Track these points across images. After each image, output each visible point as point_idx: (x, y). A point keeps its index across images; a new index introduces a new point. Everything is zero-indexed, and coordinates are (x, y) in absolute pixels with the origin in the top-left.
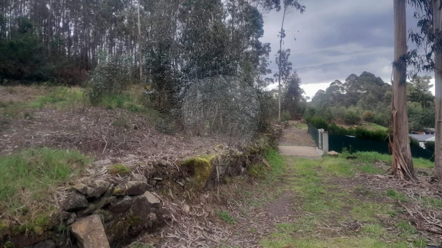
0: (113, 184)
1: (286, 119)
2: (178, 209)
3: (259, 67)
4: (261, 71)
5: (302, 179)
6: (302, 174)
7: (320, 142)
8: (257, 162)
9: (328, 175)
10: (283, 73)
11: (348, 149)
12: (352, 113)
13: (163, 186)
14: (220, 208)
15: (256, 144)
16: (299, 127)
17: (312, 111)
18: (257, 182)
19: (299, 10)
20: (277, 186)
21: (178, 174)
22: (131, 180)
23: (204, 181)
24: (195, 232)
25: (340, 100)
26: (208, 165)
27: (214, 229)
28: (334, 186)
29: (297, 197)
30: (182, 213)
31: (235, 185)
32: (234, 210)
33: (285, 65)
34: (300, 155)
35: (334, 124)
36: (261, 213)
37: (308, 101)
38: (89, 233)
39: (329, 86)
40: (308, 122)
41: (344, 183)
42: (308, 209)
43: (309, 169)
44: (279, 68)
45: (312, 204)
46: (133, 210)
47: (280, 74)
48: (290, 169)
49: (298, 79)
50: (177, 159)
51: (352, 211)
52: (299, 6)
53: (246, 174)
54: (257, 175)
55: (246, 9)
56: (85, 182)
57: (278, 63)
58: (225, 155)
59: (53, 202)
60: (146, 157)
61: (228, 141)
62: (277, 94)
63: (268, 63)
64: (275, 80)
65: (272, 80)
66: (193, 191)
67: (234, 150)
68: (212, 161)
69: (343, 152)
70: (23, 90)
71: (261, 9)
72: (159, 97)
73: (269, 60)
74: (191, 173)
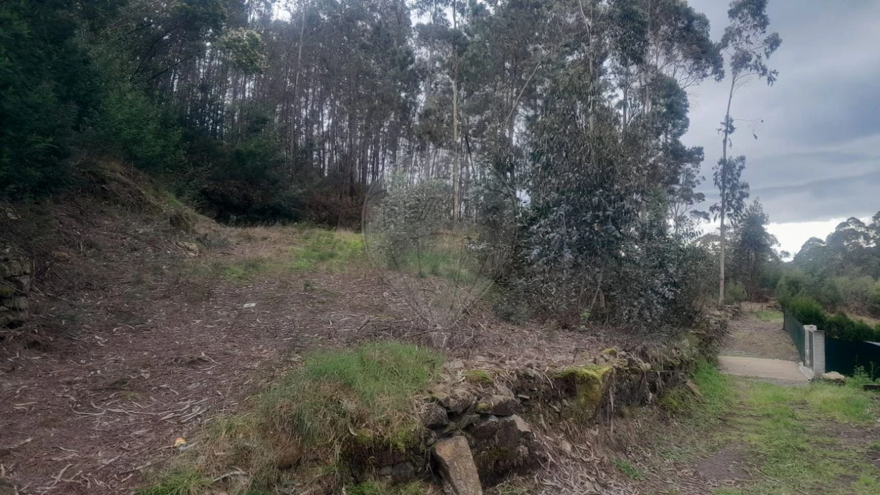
0: (476, 397)
1: (736, 299)
2: (555, 446)
3: (677, 187)
4: (682, 196)
5: (766, 423)
6: (765, 412)
7: (807, 351)
8: (675, 385)
9: (819, 419)
10: (730, 204)
11: (867, 370)
13: (531, 409)
14: (617, 455)
15: (673, 351)
16: (763, 318)
17: (794, 285)
18: (677, 421)
19: (765, 78)
20: (715, 431)
21: (551, 392)
22: (496, 394)
23: (591, 408)
24: (582, 484)
25: (859, 262)
26: (598, 383)
27: (610, 484)
28: (828, 440)
29: (752, 453)
30: (562, 453)
31: (640, 421)
32: (639, 461)
33: (734, 188)
34: (764, 376)
35: (843, 314)
36: (686, 471)
37: (786, 260)
38: (455, 459)
39: (833, 231)
40: (784, 307)
41: (850, 435)
42: (773, 473)
43: (781, 405)
44: (722, 195)
45: (781, 466)
46: (499, 438)
47: (723, 206)
48: (741, 403)
49: (763, 216)
50: (547, 368)
51: (857, 483)
52: (765, 70)
53: (656, 404)
54: (677, 408)
55: (653, 80)
56: (444, 390)
57: (718, 184)
58: (621, 367)
59: (413, 414)
60: (502, 362)
61: (623, 343)
62: (716, 243)
63: (698, 181)
64: (712, 217)
65: (706, 216)
66: (574, 421)
67: (635, 359)
68: (604, 376)
69: (855, 376)
70: (266, 235)
71: (683, 77)
72: (493, 256)
73: (699, 174)
74: (571, 392)
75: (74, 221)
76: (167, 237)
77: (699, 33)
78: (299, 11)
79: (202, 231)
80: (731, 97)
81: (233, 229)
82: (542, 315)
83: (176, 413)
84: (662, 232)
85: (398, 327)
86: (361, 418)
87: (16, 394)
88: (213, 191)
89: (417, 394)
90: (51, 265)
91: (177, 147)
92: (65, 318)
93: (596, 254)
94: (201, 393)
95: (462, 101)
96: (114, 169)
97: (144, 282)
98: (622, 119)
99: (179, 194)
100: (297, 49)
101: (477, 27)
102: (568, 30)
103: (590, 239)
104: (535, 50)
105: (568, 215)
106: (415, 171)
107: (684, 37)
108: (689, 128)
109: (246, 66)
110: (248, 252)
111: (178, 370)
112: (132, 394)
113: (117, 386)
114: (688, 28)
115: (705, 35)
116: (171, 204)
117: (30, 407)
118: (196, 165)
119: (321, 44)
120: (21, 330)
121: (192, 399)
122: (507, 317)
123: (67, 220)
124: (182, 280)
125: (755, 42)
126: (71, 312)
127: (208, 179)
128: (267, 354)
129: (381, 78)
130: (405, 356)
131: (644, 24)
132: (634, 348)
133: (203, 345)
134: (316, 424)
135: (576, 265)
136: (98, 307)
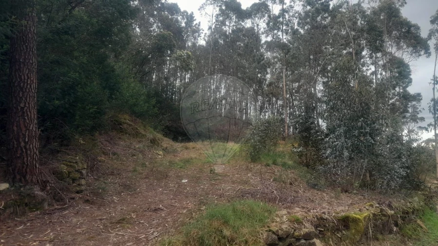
0: (293, 230)
3: (408, 115)
4: (412, 119)
8: (410, 223)
13: (325, 236)
15: (408, 204)
18: (411, 243)
21: (336, 227)
22: (304, 228)
23: (359, 235)
26: (362, 222)
31: (388, 242)
44: (434, 118)
47: (435, 124)
50: (334, 214)
53: (399, 233)
54: (411, 236)
55: (390, 60)
56: (276, 226)
57: (432, 112)
58: (376, 213)
59: (260, 238)
60: (309, 211)
61: (377, 200)
62: (434, 144)
63: (420, 111)
64: (429, 130)
65: (427, 129)
66: (349, 243)
67: (384, 208)
68: (365, 218)
70: (194, 146)
71: (408, 57)
72: (306, 154)
73: (421, 107)
74: (347, 227)
75: (108, 143)
76: (149, 149)
77: (415, 33)
78: (209, 40)
79: (165, 146)
80: (435, 65)
81: (179, 144)
82: (332, 185)
83: (146, 235)
84: (399, 139)
85: (254, 192)
86: (233, 240)
87: (78, 225)
88: (171, 126)
89: (261, 227)
90: (97, 164)
91: (154, 107)
92: (101, 189)
93: (361, 152)
94: (158, 225)
95: (289, 77)
96: (126, 118)
97: (137, 171)
98: (374, 81)
99: (155, 128)
100: (209, 58)
101: (295, 40)
102: (343, 37)
103: (357, 145)
104: (326, 48)
105: (345, 132)
106: (266, 112)
107: (406, 36)
108: (412, 83)
109: (185, 67)
110: (185, 155)
111: (148, 214)
112: (127, 225)
113: (121, 221)
114: (408, 32)
115: (418, 34)
116: (151, 133)
117: (83, 231)
118: (163, 114)
119: (220, 55)
120: (81, 195)
121: (154, 228)
122: (314, 186)
123: (105, 143)
124: (155, 169)
126: (104, 185)
127: (169, 121)
128: (190, 206)
129: (248, 68)
130: (255, 208)
131: (381, 32)
132: (384, 202)
133: (161, 201)
134: (211, 242)
135: (351, 158)
136: (116, 183)
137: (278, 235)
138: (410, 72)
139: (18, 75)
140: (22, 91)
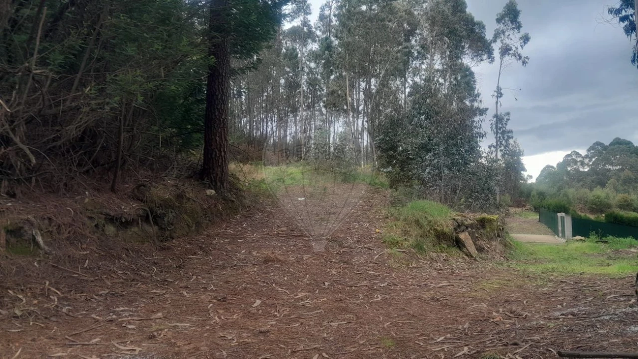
1: (506, 205)
7: (560, 228)
10: (501, 143)
11: (597, 233)
12: (598, 197)
16: (524, 216)
17: (542, 195)
19: (520, 62)
25: (579, 180)
33: (503, 133)
34: (539, 242)
37: (530, 181)
38: (466, 240)
39: (561, 160)
40: (537, 209)
44: (496, 138)
47: (497, 144)
48: (533, 251)
49: (520, 151)
52: (520, 57)
57: (494, 130)
59: (448, 224)
66: (486, 238)
69: (591, 237)
74: (483, 227)
77: (479, 33)
86: (435, 223)
89: (446, 217)
107: (469, 36)
114: (472, 30)
115: (483, 35)
125: (513, 39)
137: (458, 223)
138: (475, 81)
139: (220, 89)
140: (224, 104)
